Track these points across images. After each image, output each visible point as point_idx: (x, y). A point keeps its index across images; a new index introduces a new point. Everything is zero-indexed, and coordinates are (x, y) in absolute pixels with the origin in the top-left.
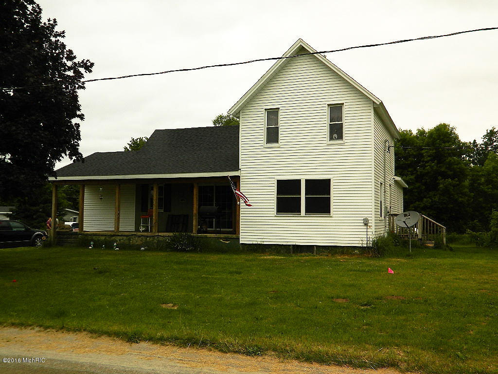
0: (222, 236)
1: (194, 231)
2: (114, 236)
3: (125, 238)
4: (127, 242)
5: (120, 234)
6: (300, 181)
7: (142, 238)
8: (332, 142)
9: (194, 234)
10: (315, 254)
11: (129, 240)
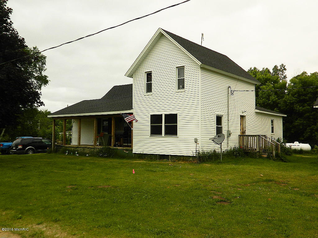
0: (125, 148)
1: (112, 146)
2: (77, 147)
3: (82, 149)
4: (83, 151)
5: (80, 147)
6: (162, 115)
7: (89, 149)
8: (179, 90)
9: (112, 147)
10: (170, 160)
11: (84, 150)
